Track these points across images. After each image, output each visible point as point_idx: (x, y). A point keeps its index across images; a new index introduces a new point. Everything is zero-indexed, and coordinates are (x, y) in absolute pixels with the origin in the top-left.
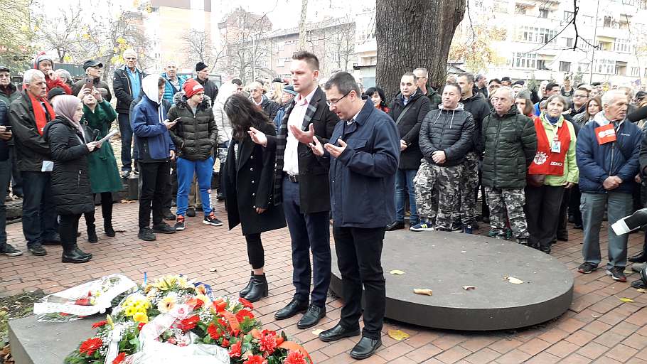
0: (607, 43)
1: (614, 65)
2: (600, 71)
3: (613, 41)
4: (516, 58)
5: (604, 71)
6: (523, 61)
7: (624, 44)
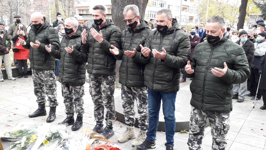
0: (186, 8)
1: (189, 18)
2: (183, 20)
3: (188, 8)
4: (149, 13)
5: (185, 21)
6: (153, 15)
7: (192, 9)
